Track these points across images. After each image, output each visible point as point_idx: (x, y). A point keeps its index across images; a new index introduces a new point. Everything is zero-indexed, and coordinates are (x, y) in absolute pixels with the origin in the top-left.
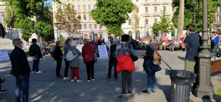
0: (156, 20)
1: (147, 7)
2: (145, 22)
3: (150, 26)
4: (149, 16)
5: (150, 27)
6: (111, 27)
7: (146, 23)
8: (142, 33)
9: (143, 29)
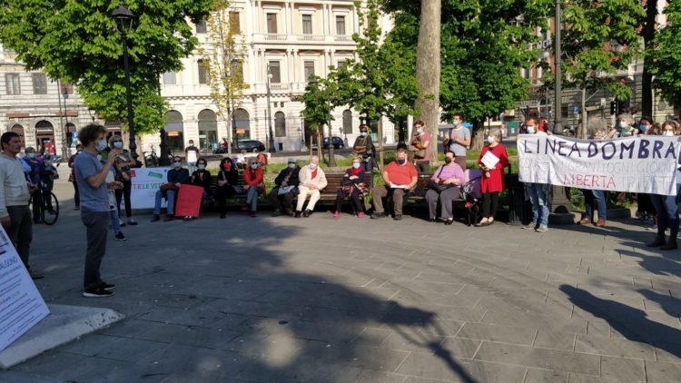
0: (309, 66)
1: (275, 14)
2: (268, 73)
3: (288, 92)
4: (284, 51)
5: (290, 95)
6: (105, 84)
7: (271, 76)
8: (256, 120)
9: (260, 100)
